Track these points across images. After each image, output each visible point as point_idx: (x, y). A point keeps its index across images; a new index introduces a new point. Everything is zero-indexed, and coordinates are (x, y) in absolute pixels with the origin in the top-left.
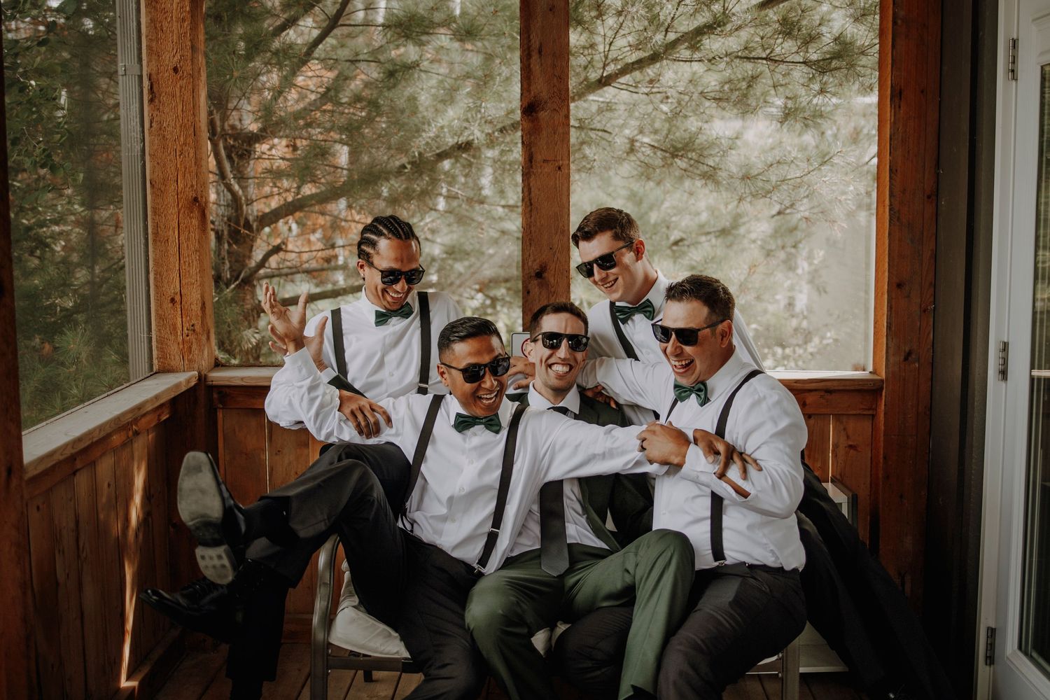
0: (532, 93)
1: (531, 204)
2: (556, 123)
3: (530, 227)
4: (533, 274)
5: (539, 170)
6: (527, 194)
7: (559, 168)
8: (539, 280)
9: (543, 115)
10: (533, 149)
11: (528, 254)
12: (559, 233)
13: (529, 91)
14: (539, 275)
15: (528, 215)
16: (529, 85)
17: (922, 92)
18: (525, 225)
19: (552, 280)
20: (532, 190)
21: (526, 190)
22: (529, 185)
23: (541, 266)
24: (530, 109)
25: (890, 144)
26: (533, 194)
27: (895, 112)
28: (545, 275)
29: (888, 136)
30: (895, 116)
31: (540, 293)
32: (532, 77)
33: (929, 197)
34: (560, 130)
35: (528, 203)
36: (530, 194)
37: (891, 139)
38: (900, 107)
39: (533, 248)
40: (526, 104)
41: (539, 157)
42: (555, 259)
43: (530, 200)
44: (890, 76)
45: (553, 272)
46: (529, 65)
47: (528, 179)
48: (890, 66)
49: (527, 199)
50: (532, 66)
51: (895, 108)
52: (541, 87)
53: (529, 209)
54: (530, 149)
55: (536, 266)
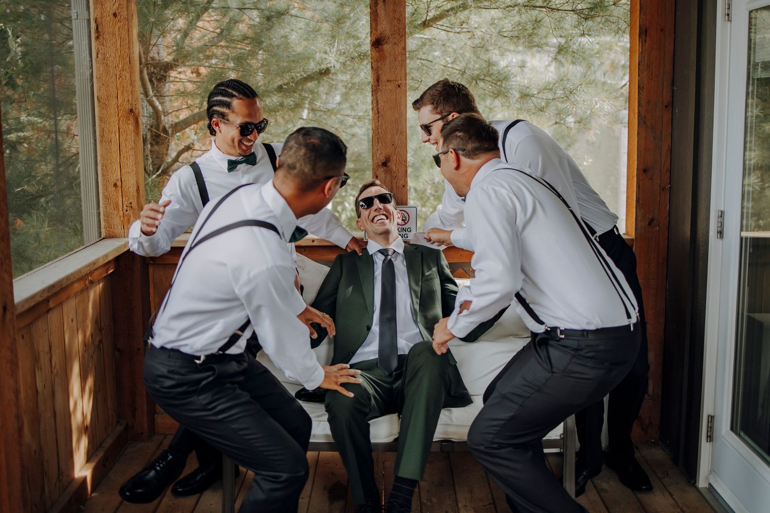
0: (379, 31)
1: (378, 113)
2: (397, 53)
3: (378, 129)
4: (380, 164)
5: (384, 88)
6: (375, 105)
7: (399, 86)
8: (385, 168)
9: (387, 47)
10: (380, 72)
11: (376, 149)
12: (399, 134)
13: (376, 30)
14: (385, 164)
15: (376, 121)
16: (377, 25)
17: (662, 30)
18: (374, 128)
19: (394, 168)
20: (379, 101)
21: (374, 102)
22: (377, 98)
23: (386, 158)
24: (377, 43)
25: (639, 68)
26: (379, 106)
27: (642, 45)
28: (389, 164)
29: (637, 63)
30: (642, 48)
31: (385, 177)
32: (378, 20)
33: (666, 107)
34: (400, 58)
35: (376, 112)
36: (377, 105)
37: (639, 64)
38: (645, 41)
39: (380, 145)
40: (374, 39)
41: (384, 78)
42: (397, 152)
43: (378, 109)
44: (638, 18)
45: (394, 162)
46: (377, 10)
47: (376, 94)
48: (638, 12)
49: (375, 109)
50: (378, 11)
51: (642, 42)
52: (385, 26)
53: (377, 116)
54: (378, 72)
55: (382, 158)
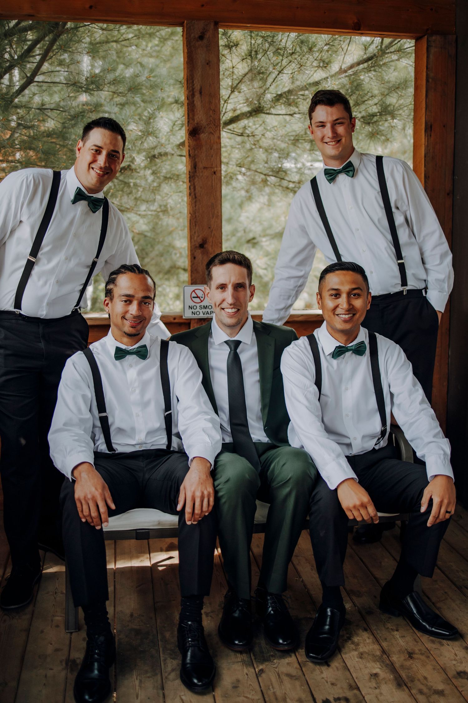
0: (196, 121)
1: (196, 197)
2: (212, 141)
3: (195, 213)
4: (198, 245)
5: (201, 174)
6: (192, 190)
7: (215, 173)
8: (202, 249)
9: (203, 136)
10: (196, 160)
11: (194, 231)
12: (215, 217)
13: (193, 120)
14: (202, 246)
15: (194, 205)
16: (194, 115)
17: (444, 126)
18: (192, 212)
19: (210, 249)
20: (197, 187)
21: (192, 187)
22: (194, 184)
23: (203, 240)
24: (194, 132)
25: (425, 160)
26: (197, 191)
27: (428, 139)
28: (206, 246)
29: (423, 155)
30: (428, 141)
31: (203, 258)
32: (195, 110)
33: (448, 194)
34: (215, 147)
35: (194, 197)
36: (195, 190)
37: (425, 156)
38: (431, 136)
39: (197, 228)
40: (191, 128)
41: (200, 165)
42: (213, 235)
43: (195, 194)
44: (424, 115)
45: (211, 244)
46: (193, 101)
47: (194, 180)
48: (424, 110)
49: (193, 194)
50: (195, 102)
51: (428, 136)
52: (201, 117)
53: (194, 201)
54: (195, 159)
55: (200, 241)
